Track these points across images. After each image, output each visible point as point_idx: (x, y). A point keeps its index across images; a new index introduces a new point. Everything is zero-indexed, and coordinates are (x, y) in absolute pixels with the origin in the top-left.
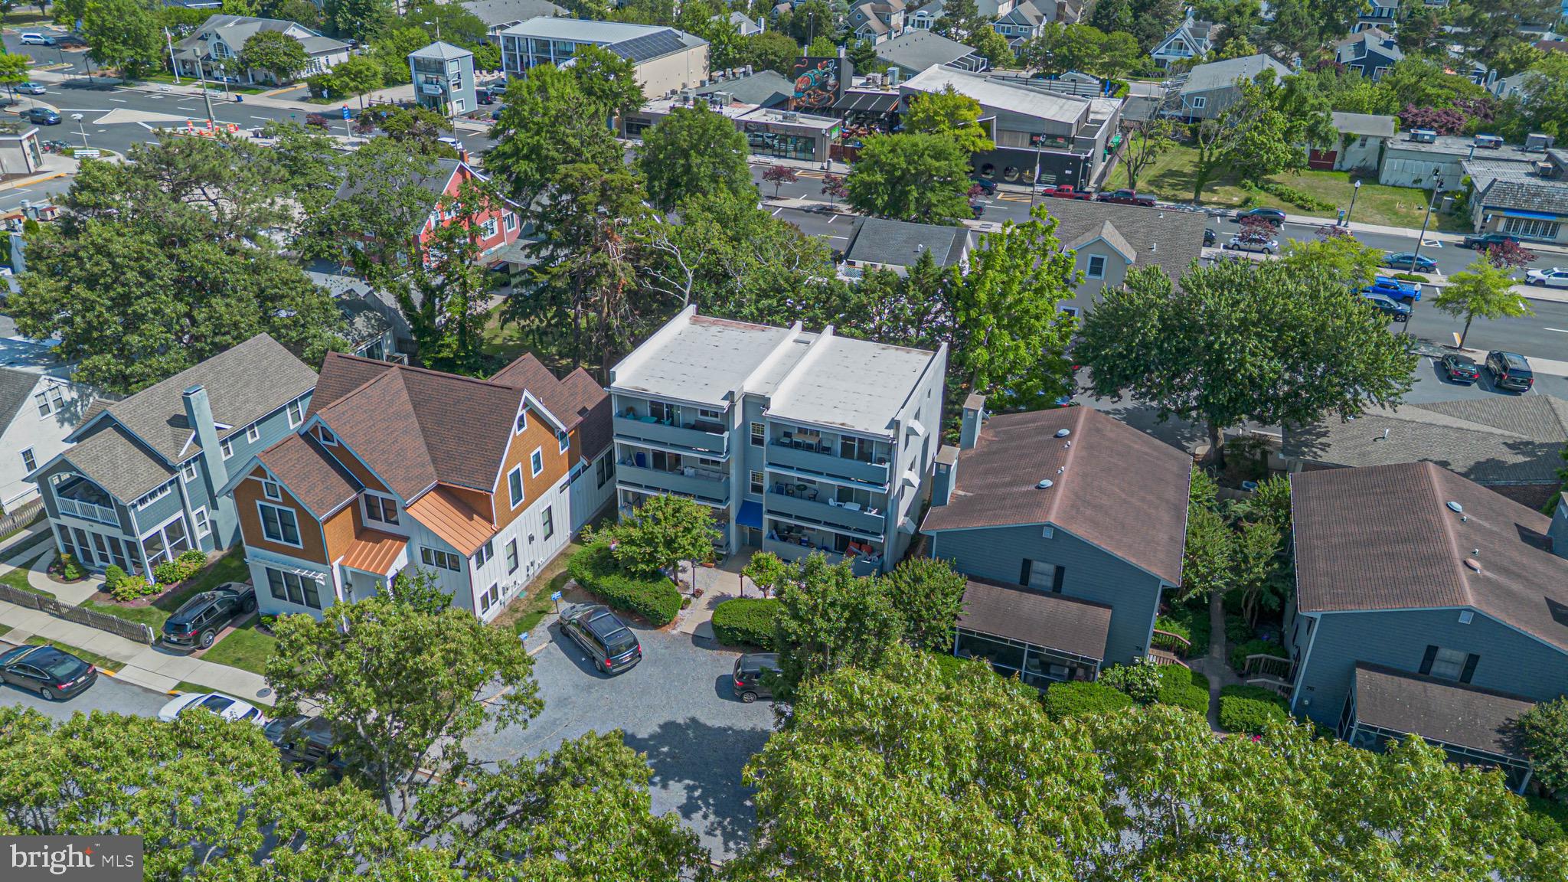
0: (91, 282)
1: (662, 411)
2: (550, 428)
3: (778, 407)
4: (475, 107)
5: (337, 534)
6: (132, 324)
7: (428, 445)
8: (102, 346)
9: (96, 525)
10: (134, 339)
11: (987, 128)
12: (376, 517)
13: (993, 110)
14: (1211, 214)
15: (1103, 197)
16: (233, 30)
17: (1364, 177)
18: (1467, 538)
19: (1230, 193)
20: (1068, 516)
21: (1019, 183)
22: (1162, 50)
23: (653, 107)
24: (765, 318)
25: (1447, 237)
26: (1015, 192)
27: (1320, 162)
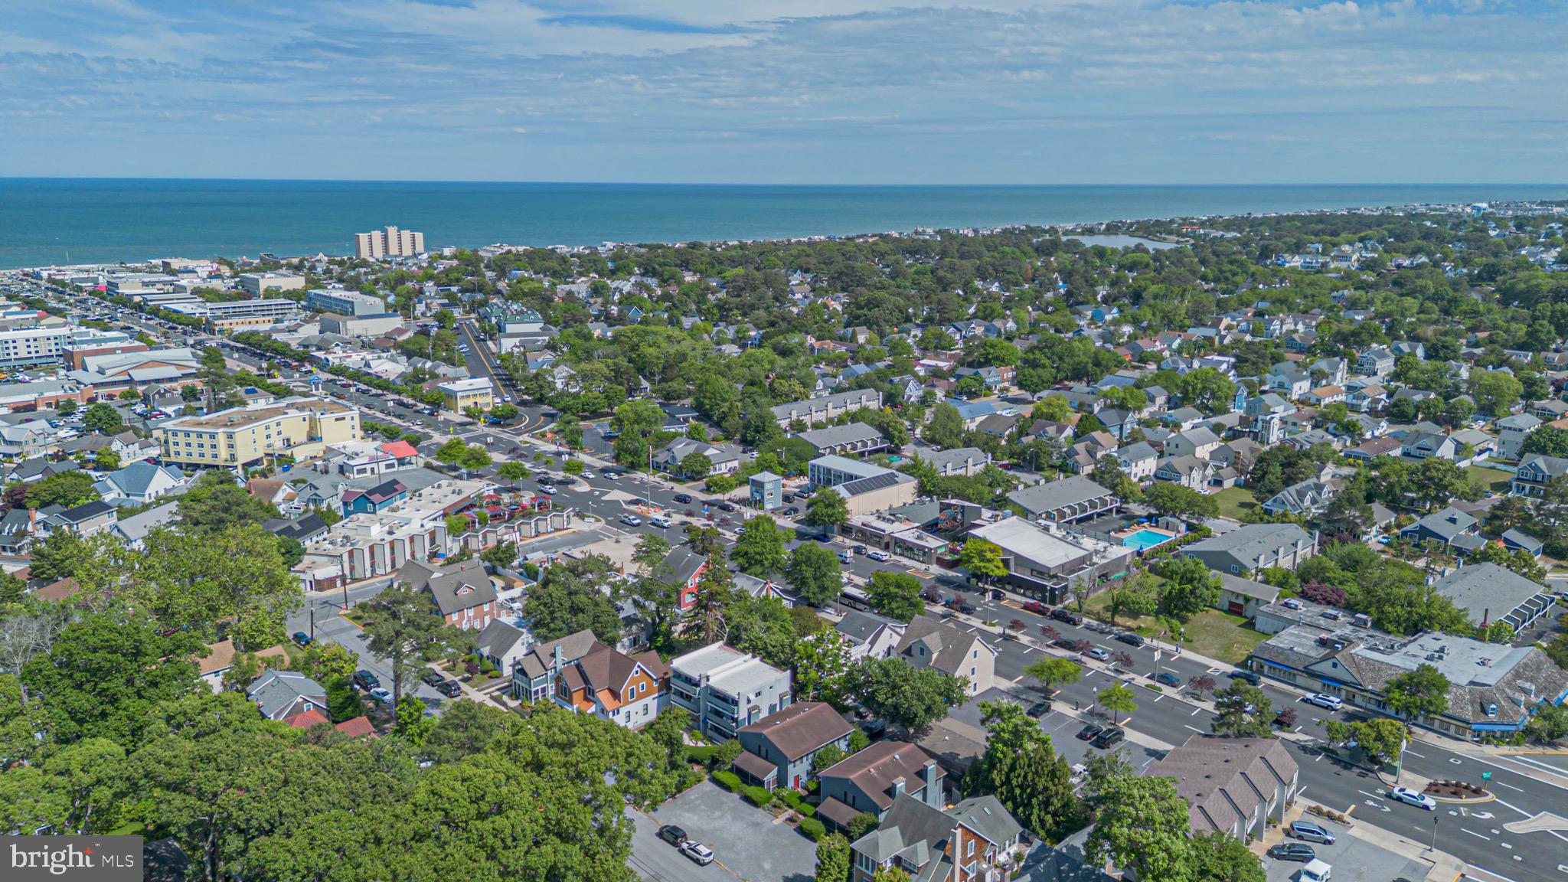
0: (545, 605)
1: (688, 680)
2: (650, 676)
3: (713, 682)
4: (780, 504)
5: (578, 697)
6: (553, 619)
7: (609, 675)
8: (544, 625)
9: (520, 682)
10: (553, 625)
11: (1006, 563)
12: (589, 695)
13: (1011, 553)
14: (1110, 633)
15: (1053, 613)
16: (682, 449)
17: (1250, 625)
18: (884, 765)
19: (1145, 621)
20: (772, 733)
21: (1024, 595)
22: (1269, 502)
23: (855, 520)
24: (744, 651)
25: (1230, 669)
26: (1014, 600)
27: (1235, 609)
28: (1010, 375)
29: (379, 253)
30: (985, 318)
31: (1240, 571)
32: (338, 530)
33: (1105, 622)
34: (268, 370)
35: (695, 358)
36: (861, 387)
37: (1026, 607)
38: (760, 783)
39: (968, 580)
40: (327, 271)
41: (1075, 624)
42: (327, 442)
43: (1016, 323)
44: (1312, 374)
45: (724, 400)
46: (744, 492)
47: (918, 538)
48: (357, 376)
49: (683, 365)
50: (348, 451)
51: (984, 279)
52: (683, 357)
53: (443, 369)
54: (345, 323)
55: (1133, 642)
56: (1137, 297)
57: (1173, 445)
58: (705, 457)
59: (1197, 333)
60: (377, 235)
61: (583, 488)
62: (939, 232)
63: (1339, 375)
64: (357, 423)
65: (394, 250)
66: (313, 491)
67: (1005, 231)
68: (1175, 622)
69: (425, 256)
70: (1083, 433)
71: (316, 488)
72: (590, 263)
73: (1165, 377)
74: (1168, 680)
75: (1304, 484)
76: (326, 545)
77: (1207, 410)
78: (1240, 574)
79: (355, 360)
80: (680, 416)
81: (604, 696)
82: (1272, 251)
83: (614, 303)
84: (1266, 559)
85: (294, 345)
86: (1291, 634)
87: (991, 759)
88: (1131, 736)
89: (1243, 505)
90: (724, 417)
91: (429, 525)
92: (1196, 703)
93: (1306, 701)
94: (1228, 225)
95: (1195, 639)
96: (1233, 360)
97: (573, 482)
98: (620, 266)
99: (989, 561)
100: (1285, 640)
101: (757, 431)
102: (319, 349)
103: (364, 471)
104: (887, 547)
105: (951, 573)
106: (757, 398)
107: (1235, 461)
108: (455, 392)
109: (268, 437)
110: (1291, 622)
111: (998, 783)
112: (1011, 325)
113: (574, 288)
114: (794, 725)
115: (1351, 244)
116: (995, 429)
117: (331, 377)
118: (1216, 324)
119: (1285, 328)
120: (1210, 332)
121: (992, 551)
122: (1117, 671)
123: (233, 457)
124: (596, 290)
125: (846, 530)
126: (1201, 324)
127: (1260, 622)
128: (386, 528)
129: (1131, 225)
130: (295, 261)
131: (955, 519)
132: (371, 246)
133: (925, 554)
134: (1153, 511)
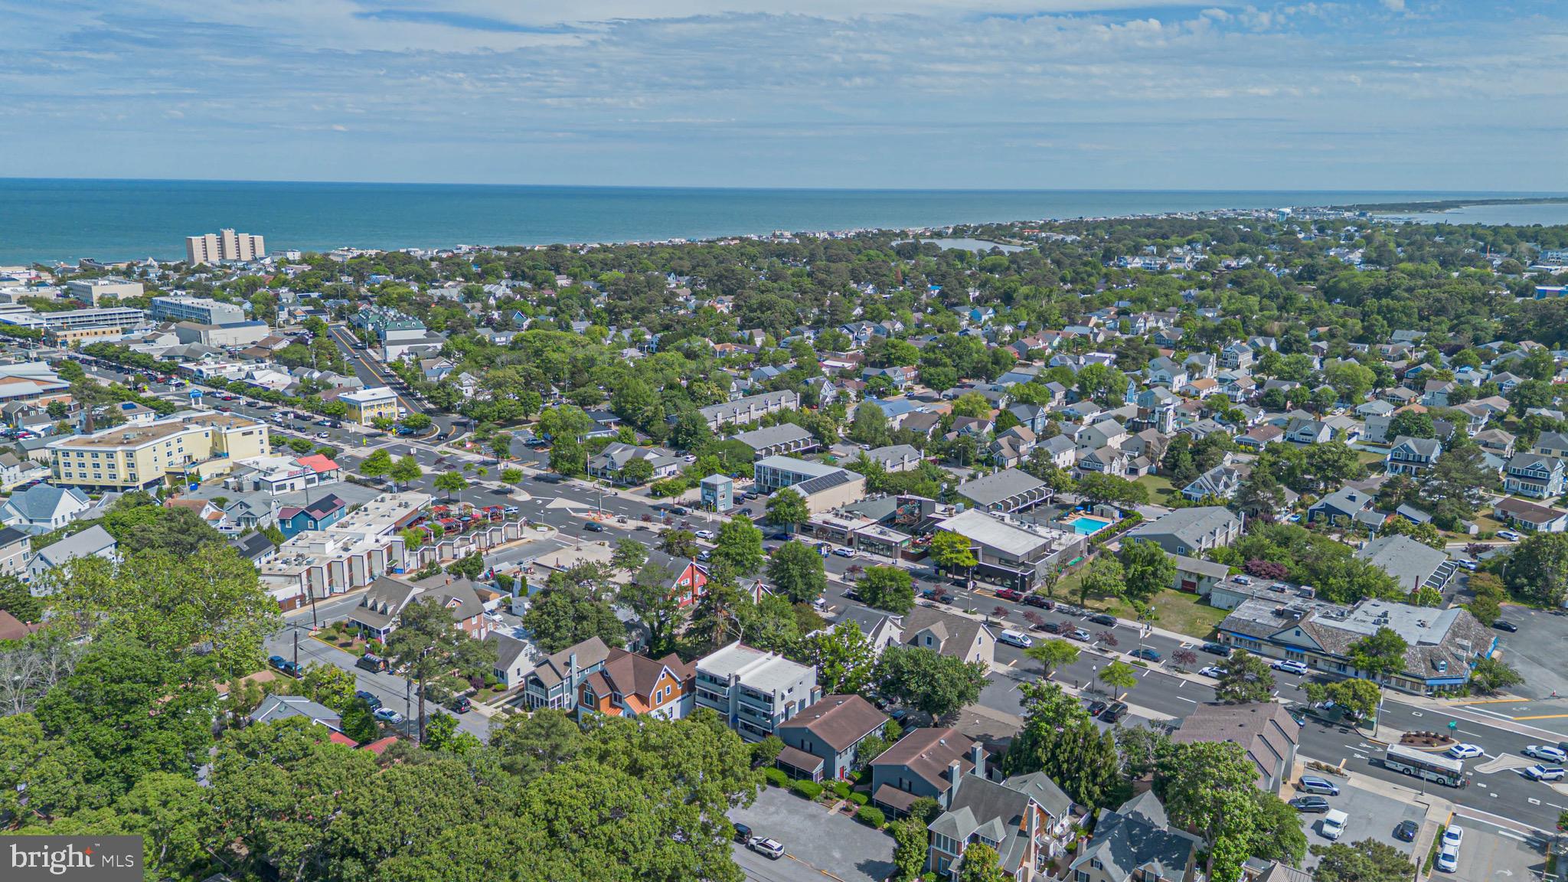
0: (549, 614)
1: (713, 679)
2: (675, 679)
3: (743, 681)
4: (731, 506)
5: (604, 705)
6: (558, 628)
7: (636, 681)
8: (547, 635)
9: (538, 694)
10: (558, 634)
11: (975, 552)
12: (616, 700)
13: (978, 543)
14: (1082, 615)
15: (1026, 599)
16: (621, 455)
17: (1205, 600)
18: (933, 749)
19: (1111, 602)
20: (816, 726)
21: (993, 583)
22: (1188, 488)
23: (816, 518)
24: (763, 649)
25: (1201, 643)
26: (987, 588)
27: (1188, 588)
28: (913, 374)
29: (214, 258)
30: (872, 320)
31: (1186, 551)
32: (289, 548)
33: (1076, 606)
34: (136, 383)
35: (604, 362)
36: (776, 388)
37: (999, 594)
38: (807, 776)
39: (937, 572)
40: (163, 278)
41: (1048, 608)
42: (234, 458)
43: (904, 324)
44: (1188, 367)
45: (646, 404)
46: (694, 494)
47: (881, 533)
48: (241, 388)
49: (593, 369)
50: (263, 466)
51: (858, 282)
52: (591, 361)
53: (335, 379)
54: (206, 332)
55: (1107, 622)
56: (1008, 298)
57: (1085, 437)
58: (647, 462)
59: (1074, 331)
60: (212, 239)
61: (524, 497)
62: (796, 235)
63: (1210, 368)
64: (265, 436)
65: (231, 254)
66: (245, 509)
67: (858, 235)
68: (1139, 602)
69: (268, 261)
70: (1003, 429)
71: (248, 507)
72: (453, 267)
73: (1059, 374)
74: (1149, 656)
75: (1216, 470)
76: (279, 564)
77: (1106, 404)
78: (1187, 555)
79: (232, 371)
80: (602, 421)
81: (632, 702)
82: (1115, 253)
83: (492, 308)
84: (1207, 540)
85: (157, 356)
86: (1249, 607)
87: (1032, 736)
88: (1134, 709)
89: (1161, 491)
90: (649, 421)
91: (385, 540)
92: (1180, 676)
93: (1274, 667)
94: (1068, 228)
95: (1161, 617)
96: (1114, 356)
97: (511, 491)
98: (487, 270)
99: (959, 552)
100: (1245, 612)
101: (688, 434)
102: (187, 360)
103: (283, 487)
104: (850, 543)
105: (919, 566)
106: (678, 402)
107: (1146, 450)
108: (359, 402)
109: (169, 454)
110: (1245, 597)
111: (1044, 759)
112: (899, 326)
113: (445, 292)
114: (833, 718)
115: (1181, 246)
116: (919, 426)
117: (208, 389)
118: (1085, 323)
119: (1148, 325)
120: (1084, 330)
121: (962, 543)
122: (1100, 650)
123: (133, 478)
124: (470, 295)
125: (806, 529)
126: (1073, 323)
127: (1215, 598)
128: (340, 544)
129: (976, 229)
130: (123, 266)
131: (912, 514)
132: (205, 249)
133: (888, 548)
134: (1086, 499)
